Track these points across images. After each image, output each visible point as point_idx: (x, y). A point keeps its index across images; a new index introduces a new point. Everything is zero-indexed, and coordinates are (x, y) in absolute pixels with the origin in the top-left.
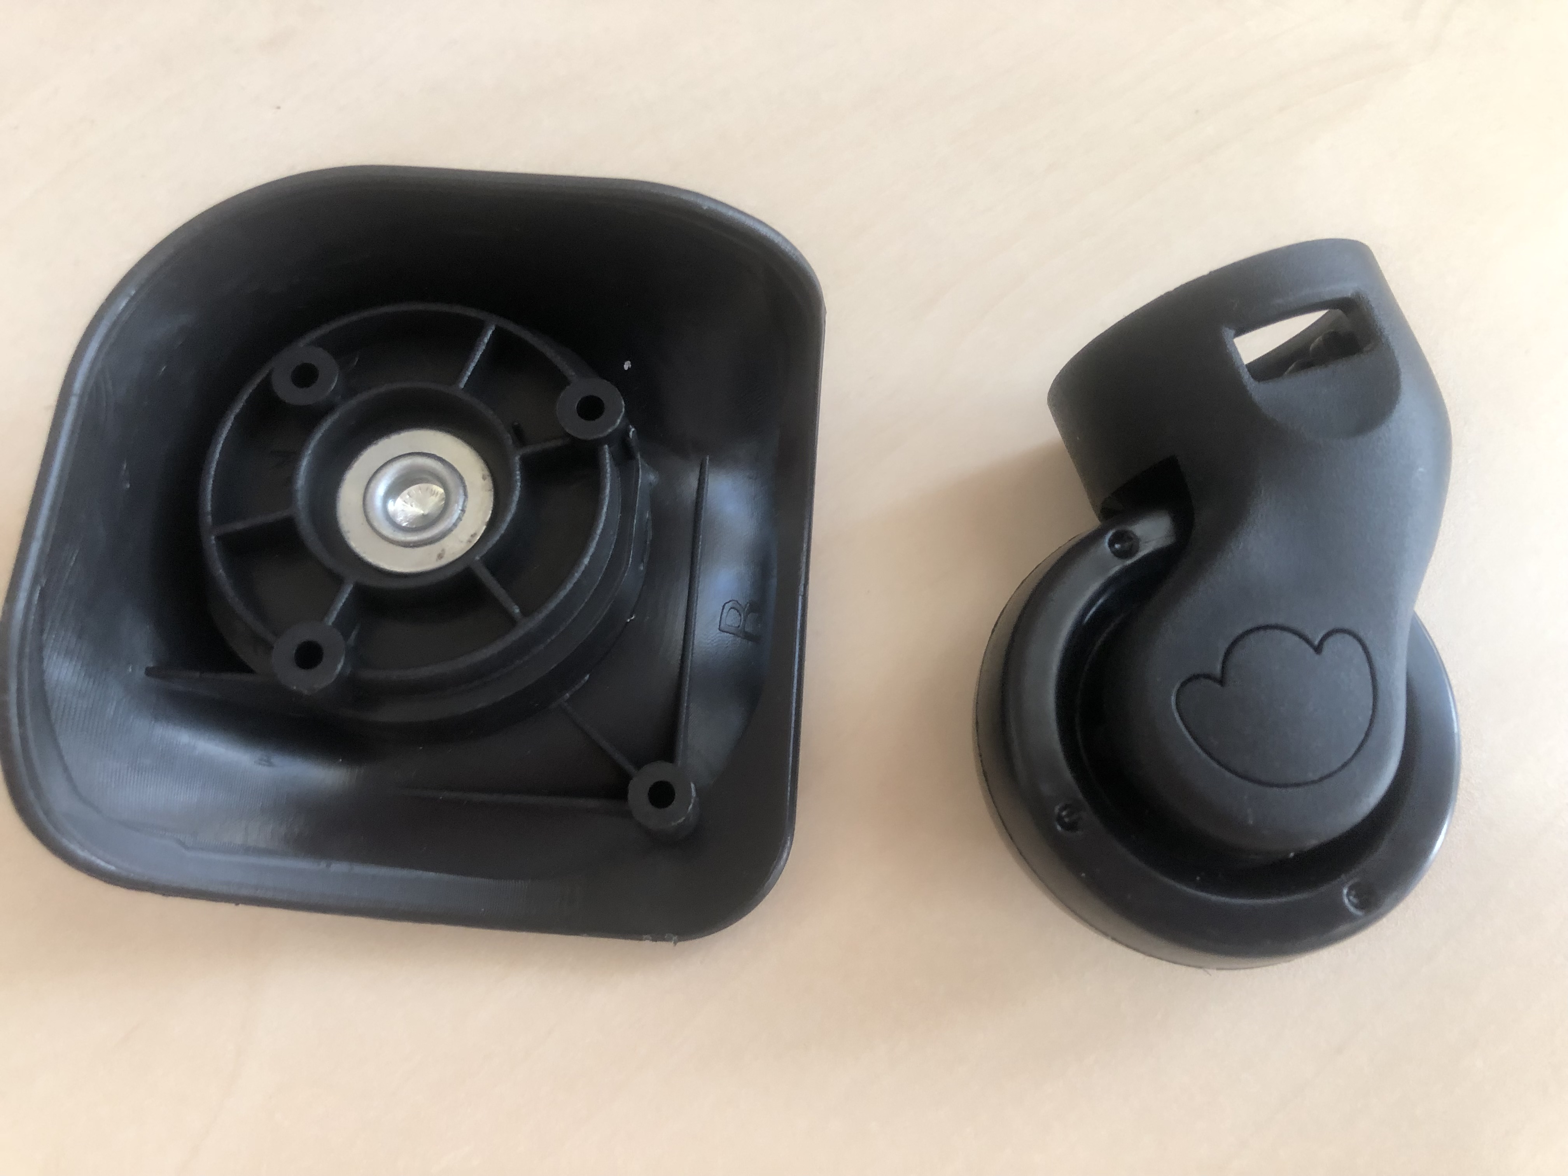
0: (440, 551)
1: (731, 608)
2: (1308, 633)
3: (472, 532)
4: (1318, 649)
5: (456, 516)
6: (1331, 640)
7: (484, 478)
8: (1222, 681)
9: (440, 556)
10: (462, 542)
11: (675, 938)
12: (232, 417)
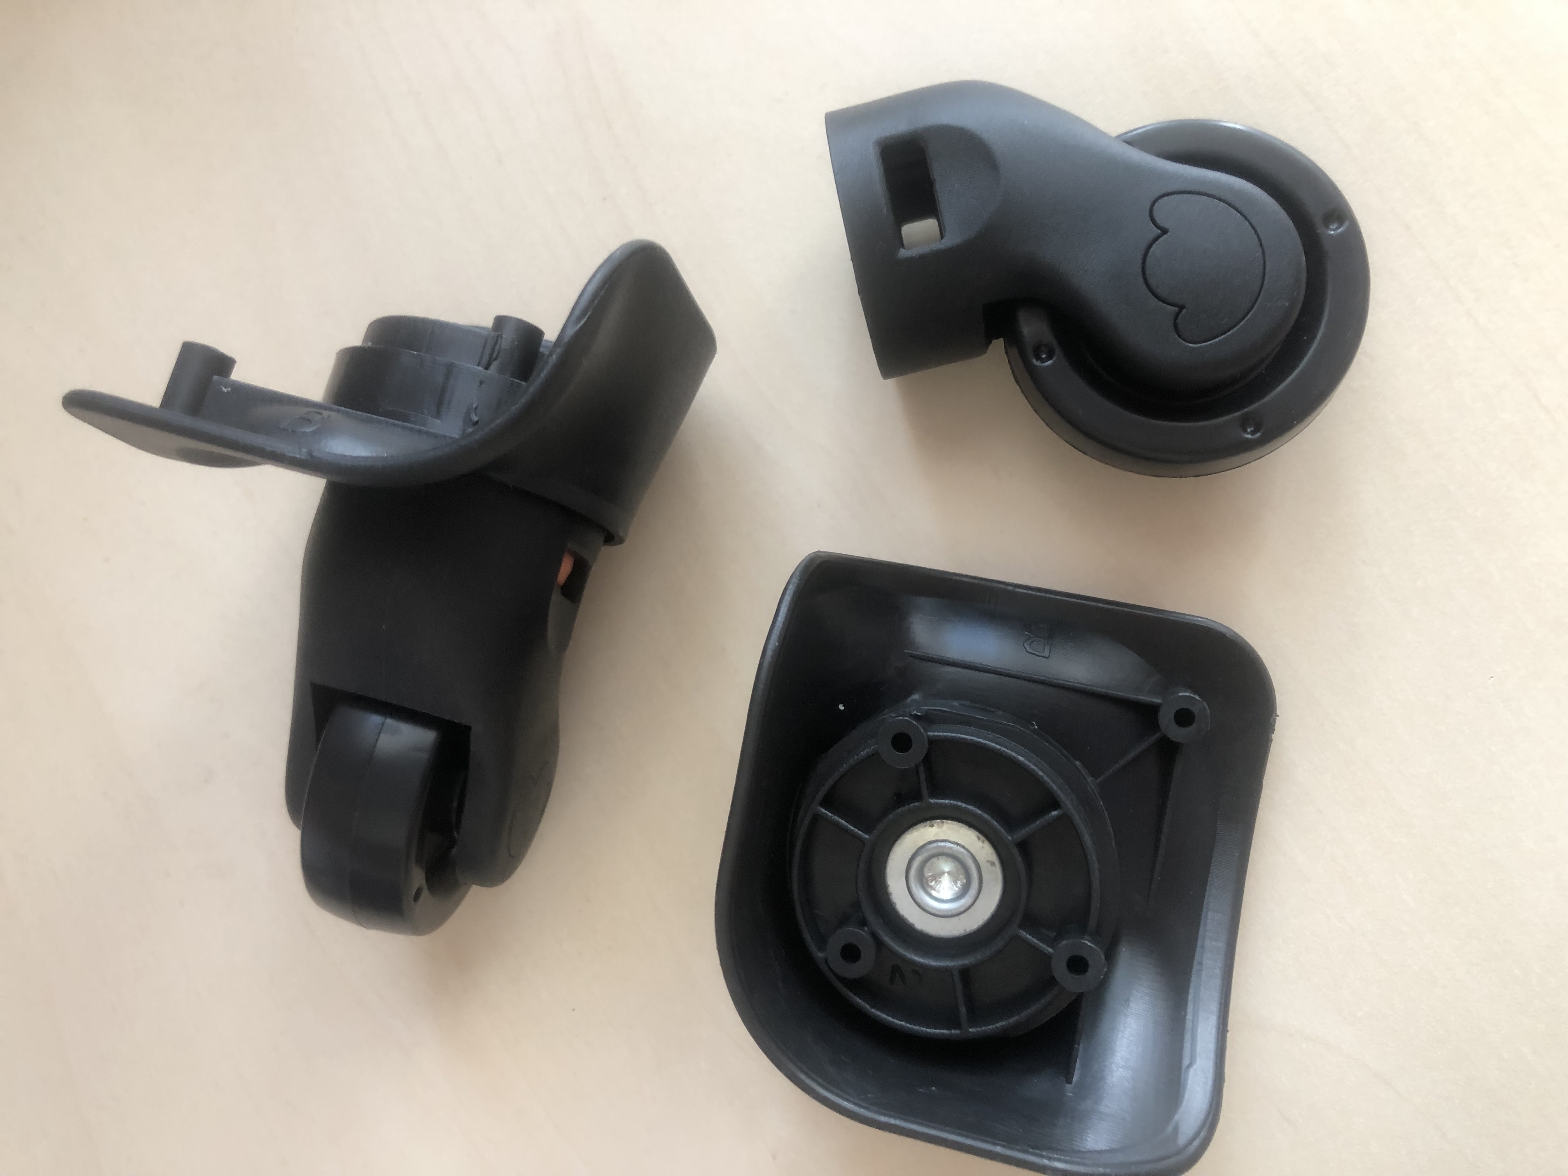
0: (989, 864)
1: (1030, 645)
2: (1151, 236)
3: (976, 839)
4: (1165, 231)
5: (962, 850)
6: (1159, 222)
7: (932, 826)
8: (1182, 308)
9: (993, 864)
10: (982, 847)
11: (1274, 715)
12: (873, 1010)
